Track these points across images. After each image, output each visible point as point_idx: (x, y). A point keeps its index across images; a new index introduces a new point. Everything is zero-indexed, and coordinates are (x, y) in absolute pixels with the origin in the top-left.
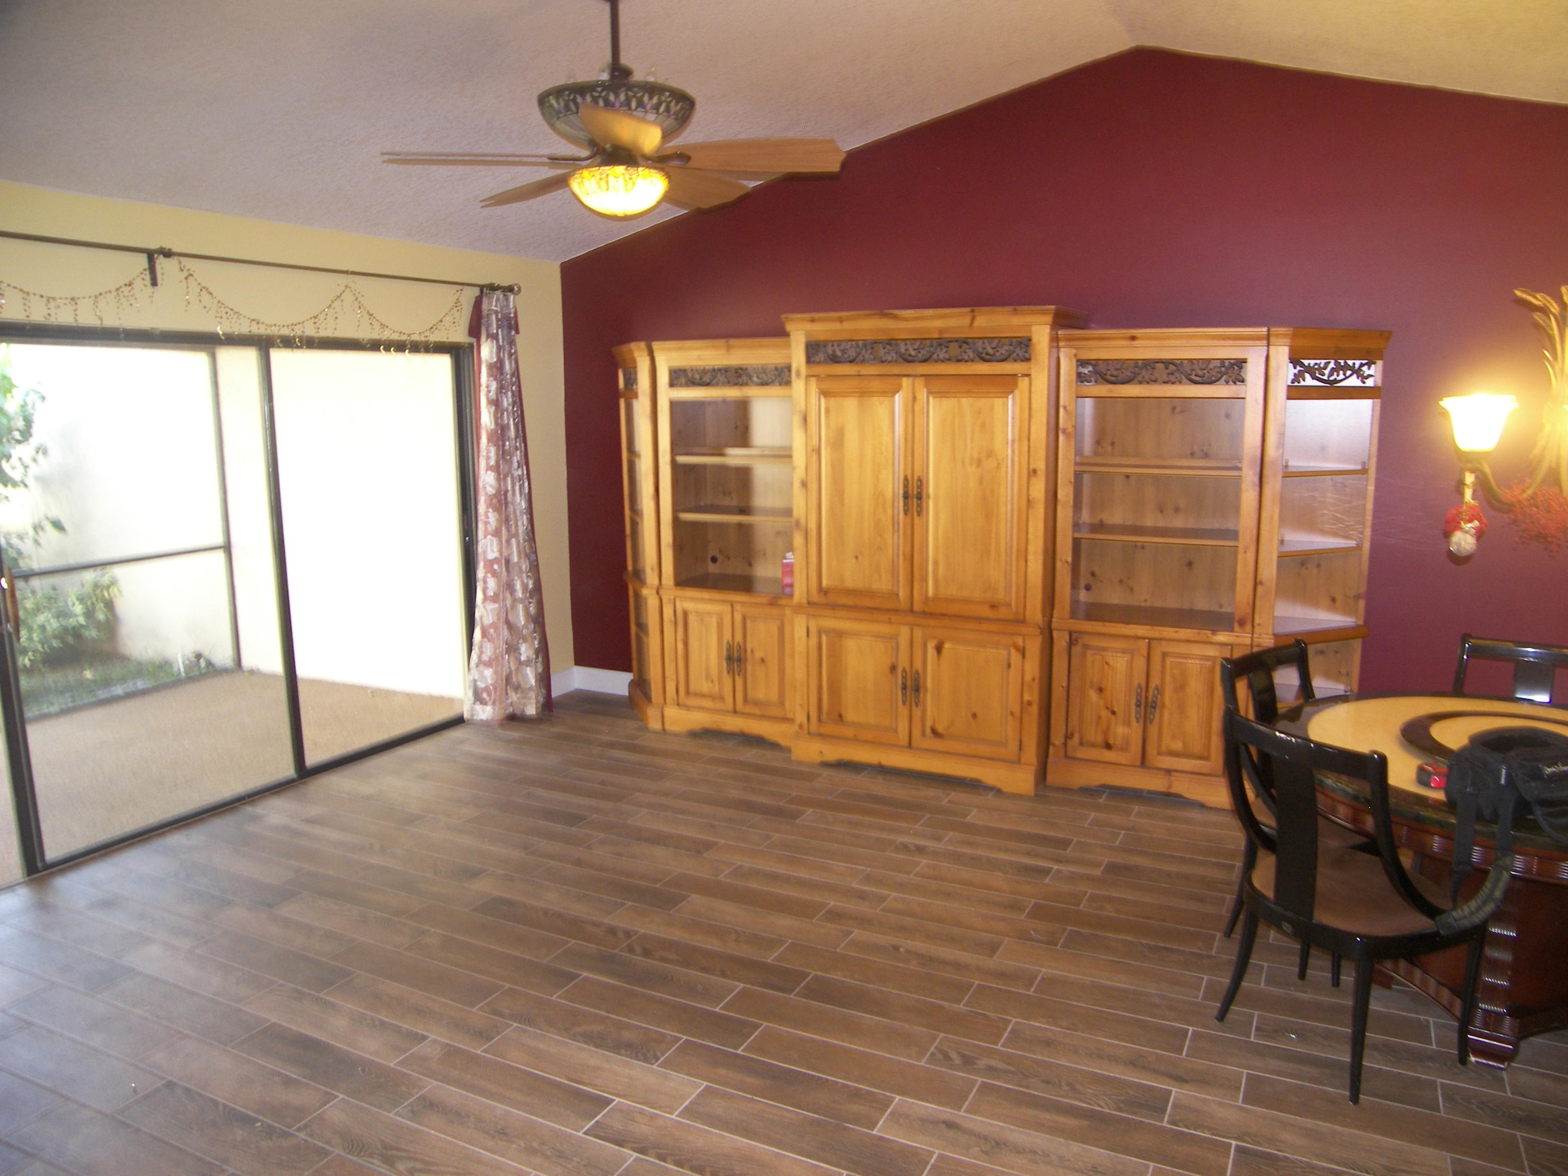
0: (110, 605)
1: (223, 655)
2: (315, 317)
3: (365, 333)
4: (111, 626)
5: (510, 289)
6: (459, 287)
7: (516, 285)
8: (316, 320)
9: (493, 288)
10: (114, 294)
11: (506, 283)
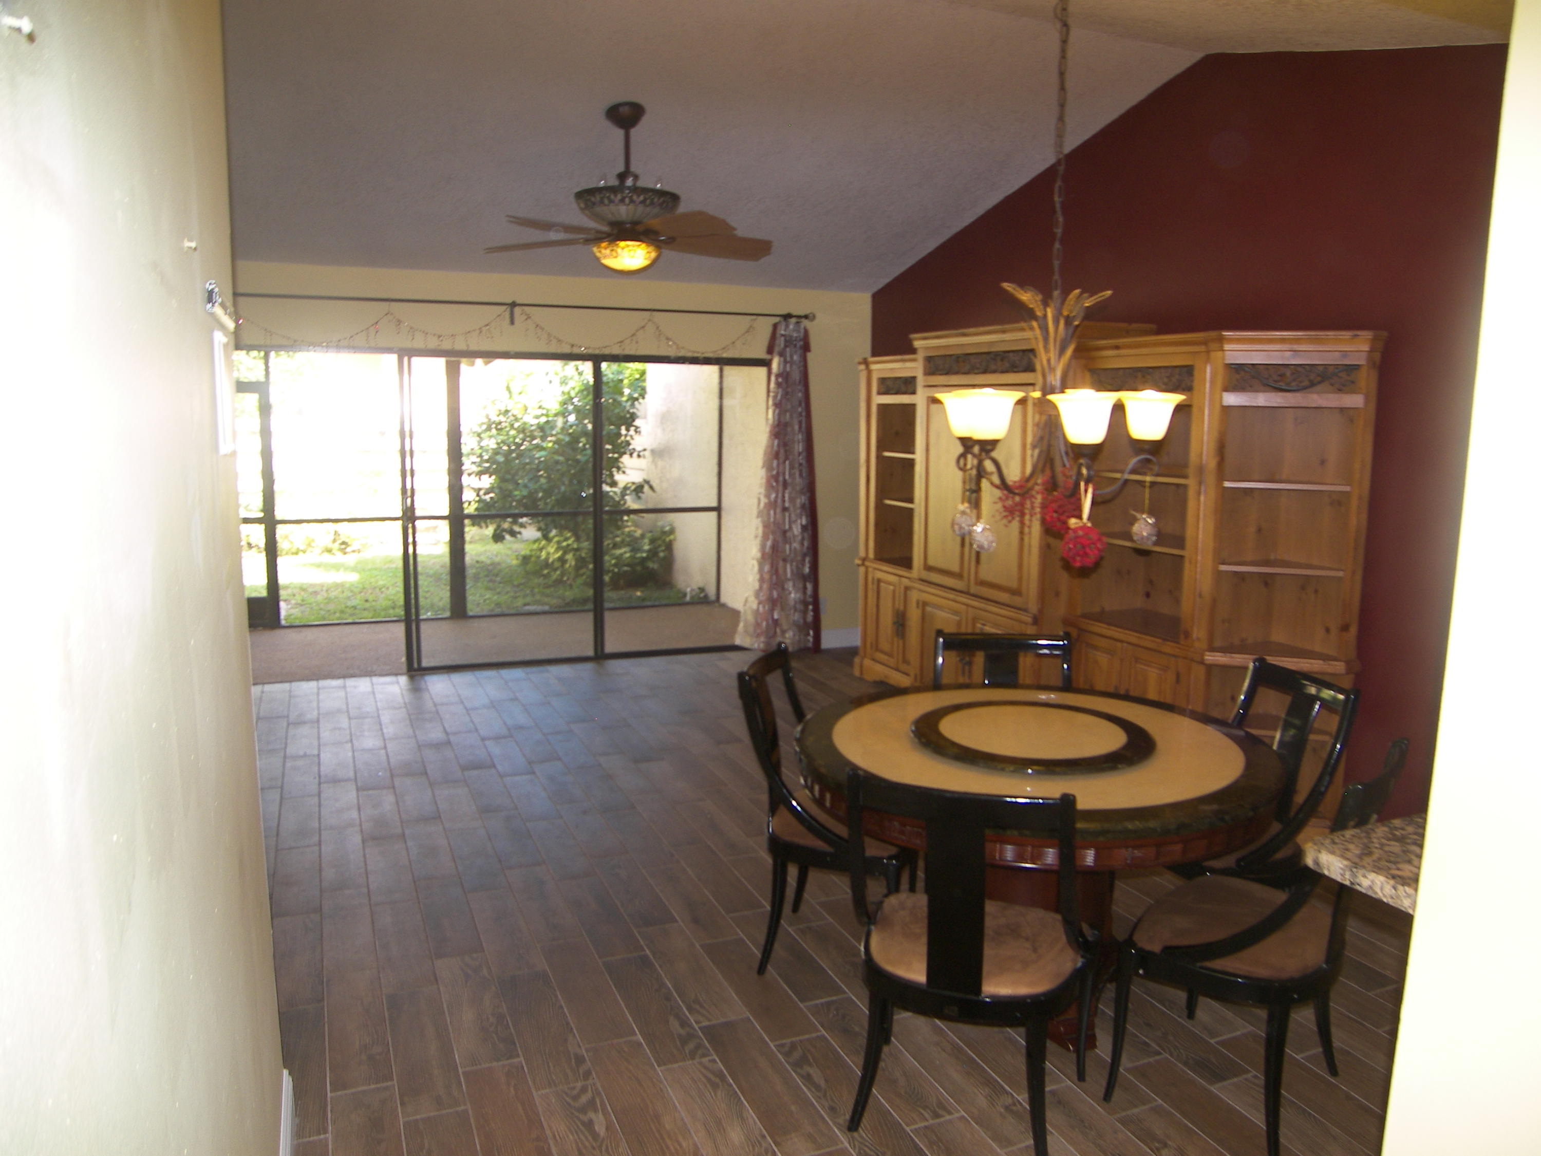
0: (669, 547)
1: (711, 591)
2: (622, 342)
3: (672, 353)
4: (668, 562)
5: (806, 317)
6: (754, 317)
7: (811, 313)
8: (622, 344)
9: (787, 317)
10: (478, 332)
11: (801, 313)
